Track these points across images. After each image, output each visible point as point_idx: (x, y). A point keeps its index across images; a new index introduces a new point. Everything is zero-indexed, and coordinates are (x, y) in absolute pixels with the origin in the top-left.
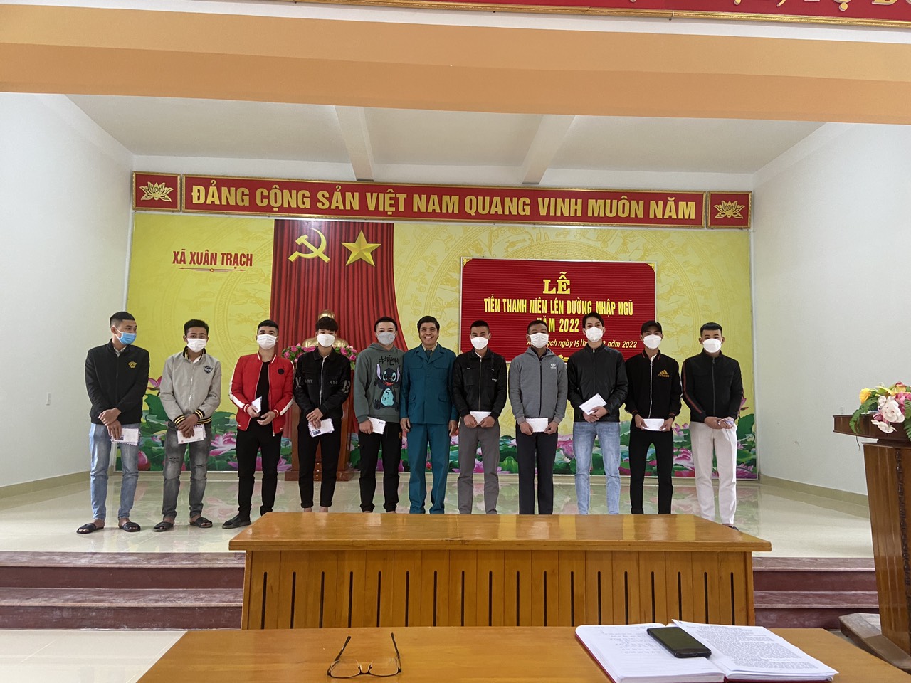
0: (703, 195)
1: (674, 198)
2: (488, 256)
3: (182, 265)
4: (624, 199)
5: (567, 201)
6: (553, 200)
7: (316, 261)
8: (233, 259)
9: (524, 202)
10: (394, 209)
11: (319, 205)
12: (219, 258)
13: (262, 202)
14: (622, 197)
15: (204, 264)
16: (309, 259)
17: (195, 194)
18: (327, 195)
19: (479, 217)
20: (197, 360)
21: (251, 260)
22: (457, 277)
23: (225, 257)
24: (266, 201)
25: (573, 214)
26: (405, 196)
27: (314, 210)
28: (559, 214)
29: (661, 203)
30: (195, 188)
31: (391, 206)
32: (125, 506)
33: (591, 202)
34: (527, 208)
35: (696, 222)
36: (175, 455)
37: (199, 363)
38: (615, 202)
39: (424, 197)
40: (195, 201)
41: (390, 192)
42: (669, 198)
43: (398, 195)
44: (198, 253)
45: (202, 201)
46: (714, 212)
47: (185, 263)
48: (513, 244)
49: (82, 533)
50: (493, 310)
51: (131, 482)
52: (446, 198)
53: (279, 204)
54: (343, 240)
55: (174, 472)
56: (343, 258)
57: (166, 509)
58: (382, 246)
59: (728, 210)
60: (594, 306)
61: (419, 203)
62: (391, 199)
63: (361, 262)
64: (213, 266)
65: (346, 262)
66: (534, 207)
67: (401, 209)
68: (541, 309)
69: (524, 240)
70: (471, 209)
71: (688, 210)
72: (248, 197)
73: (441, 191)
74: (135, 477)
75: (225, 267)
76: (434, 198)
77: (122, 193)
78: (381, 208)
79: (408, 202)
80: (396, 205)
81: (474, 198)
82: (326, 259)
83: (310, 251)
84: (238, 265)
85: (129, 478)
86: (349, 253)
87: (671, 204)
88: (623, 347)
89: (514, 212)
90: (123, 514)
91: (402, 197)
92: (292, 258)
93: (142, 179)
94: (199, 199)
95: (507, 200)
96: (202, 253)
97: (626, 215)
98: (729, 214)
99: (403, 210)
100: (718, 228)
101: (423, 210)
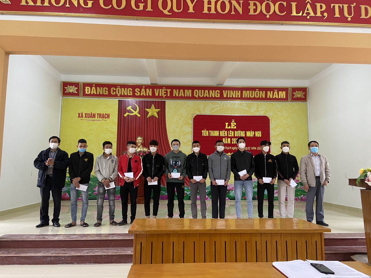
0: (288, 88)
1: (277, 90)
2: (203, 114)
3: (82, 118)
4: (257, 90)
5: (234, 91)
6: (229, 91)
7: (135, 116)
8: (102, 116)
9: (218, 92)
10: (165, 95)
11: (136, 94)
12: (96, 115)
13: (113, 93)
14: (256, 90)
15: (90, 118)
16: (132, 116)
17: (86, 90)
18: (139, 90)
19: (199, 98)
20: (108, 158)
21: (109, 116)
22: (191, 122)
23: (99, 115)
24: (115, 93)
25: (237, 97)
26: (170, 90)
27: (134, 96)
28: (231, 97)
29: (272, 92)
30: (87, 88)
32: (83, 216)
33: (244, 92)
34: (219, 94)
35: (286, 99)
36: (101, 196)
37: (109, 159)
38: (253, 92)
39: (178, 90)
40: (87, 93)
41: (164, 89)
42: (275, 90)
43: (167, 90)
44: (88, 114)
45: (89, 93)
46: (293, 95)
47: (83, 118)
48: (213, 109)
49: (67, 227)
50: (205, 135)
51: (85, 206)
52: (186, 91)
53: (120, 94)
54: (146, 108)
55: (101, 203)
56: (145, 115)
57: (98, 217)
58: (161, 110)
59: (298, 94)
60: (246, 133)
61: (175, 93)
62: (164, 91)
63: (153, 116)
64: (94, 119)
65: (147, 117)
66: (222, 94)
67: (169, 95)
68: (224, 135)
69: (218, 107)
70: (196, 95)
71: (282, 94)
72: (108, 91)
73: (184, 88)
74: (87, 205)
75: (99, 119)
76: (182, 91)
77: (57, 90)
78: (160, 95)
79: (171, 93)
80: (167, 94)
81: (197, 91)
82: (139, 115)
83: (133, 113)
84: (104, 118)
85: (84, 205)
86: (148, 113)
87: (276, 92)
88: (257, 149)
89: (213, 96)
90: (82, 220)
91: (169, 90)
92: (125, 115)
93: (65, 84)
94: (88, 92)
95: (211, 91)
96: (89, 114)
97: (258, 97)
98: (299, 96)
99: (169, 96)
100: (294, 102)
101: (177, 95)
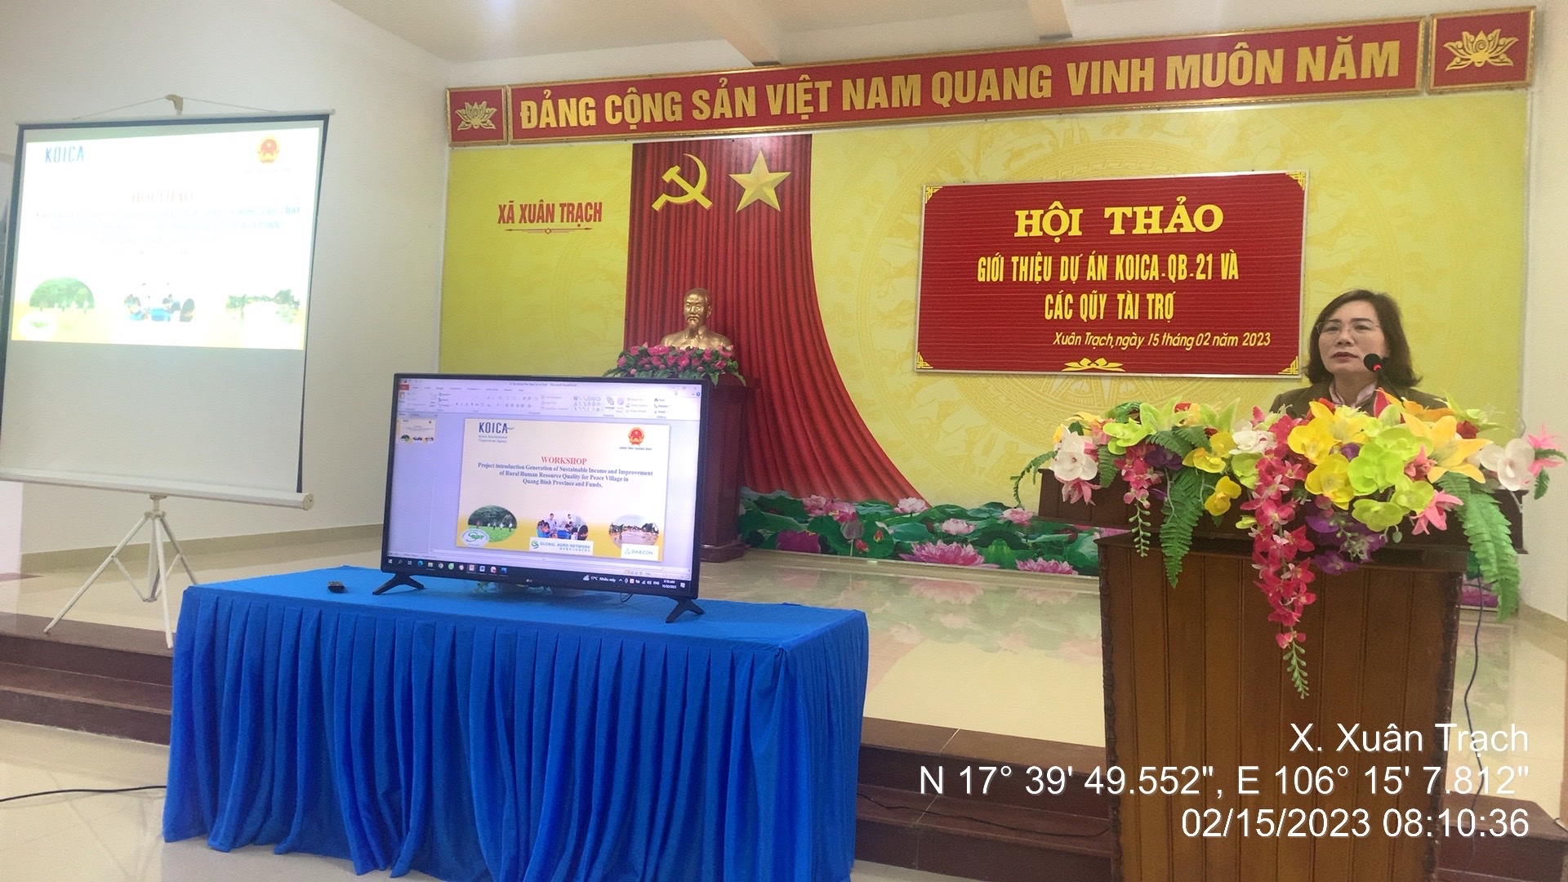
0: (1417, 24)
1: (1350, 38)
2: (973, 178)
3: (510, 225)
4: (1242, 48)
5: (1124, 63)
6: (1096, 65)
7: (691, 207)
8: (575, 212)
9: (1041, 73)
10: (810, 109)
11: (696, 114)
12: (558, 210)
13: (614, 117)
14: (1238, 47)
15: (538, 222)
16: (681, 206)
17: (524, 114)
18: (706, 95)
19: (957, 111)
21: (600, 212)
22: (916, 221)
23: (566, 209)
24: (619, 115)
25: (1135, 88)
26: (829, 84)
28: (1107, 90)
29: (1321, 51)
30: (524, 104)
31: (807, 103)
33: (1173, 62)
34: (1047, 84)
35: (1402, 82)
38: (1222, 56)
39: (860, 82)
40: (525, 125)
41: (804, 81)
42: (1339, 39)
43: (818, 84)
44: (530, 205)
45: (533, 124)
46: (1444, 57)
47: (513, 222)
48: (1017, 155)
52: (897, 80)
53: (637, 119)
54: (733, 169)
56: (732, 200)
58: (792, 177)
59: (1478, 51)
61: (853, 95)
62: (806, 91)
63: (759, 205)
64: (549, 225)
65: (735, 209)
66: (1060, 82)
67: (823, 107)
69: (1040, 145)
70: (942, 96)
71: (1383, 58)
72: (594, 111)
73: (888, 68)
75: (566, 225)
76: (878, 82)
77: (433, 122)
78: (790, 110)
79: (835, 95)
80: (815, 102)
81: (946, 75)
82: (706, 204)
83: (683, 193)
84: (582, 221)
86: (740, 190)
87: (1344, 50)
91: (824, 86)
92: (658, 205)
93: (459, 99)
94: (529, 122)
95: (1008, 73)
96: (535, 205)
97: (1246, 79)
98: (1479, 58)
99: (826, 110)
100: (1453, 91)
101: (859, 106)
